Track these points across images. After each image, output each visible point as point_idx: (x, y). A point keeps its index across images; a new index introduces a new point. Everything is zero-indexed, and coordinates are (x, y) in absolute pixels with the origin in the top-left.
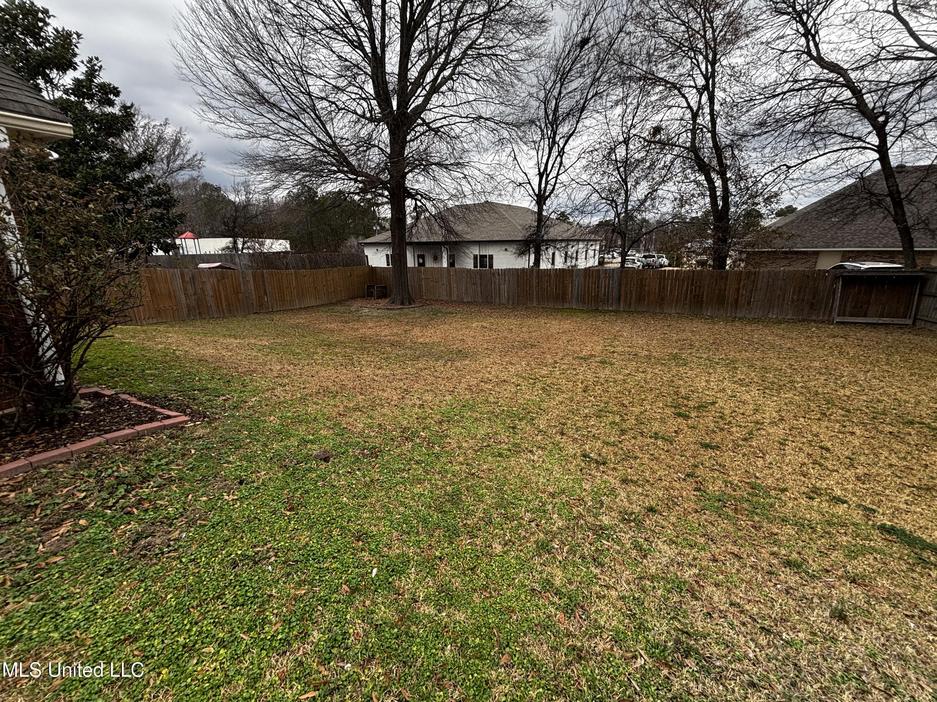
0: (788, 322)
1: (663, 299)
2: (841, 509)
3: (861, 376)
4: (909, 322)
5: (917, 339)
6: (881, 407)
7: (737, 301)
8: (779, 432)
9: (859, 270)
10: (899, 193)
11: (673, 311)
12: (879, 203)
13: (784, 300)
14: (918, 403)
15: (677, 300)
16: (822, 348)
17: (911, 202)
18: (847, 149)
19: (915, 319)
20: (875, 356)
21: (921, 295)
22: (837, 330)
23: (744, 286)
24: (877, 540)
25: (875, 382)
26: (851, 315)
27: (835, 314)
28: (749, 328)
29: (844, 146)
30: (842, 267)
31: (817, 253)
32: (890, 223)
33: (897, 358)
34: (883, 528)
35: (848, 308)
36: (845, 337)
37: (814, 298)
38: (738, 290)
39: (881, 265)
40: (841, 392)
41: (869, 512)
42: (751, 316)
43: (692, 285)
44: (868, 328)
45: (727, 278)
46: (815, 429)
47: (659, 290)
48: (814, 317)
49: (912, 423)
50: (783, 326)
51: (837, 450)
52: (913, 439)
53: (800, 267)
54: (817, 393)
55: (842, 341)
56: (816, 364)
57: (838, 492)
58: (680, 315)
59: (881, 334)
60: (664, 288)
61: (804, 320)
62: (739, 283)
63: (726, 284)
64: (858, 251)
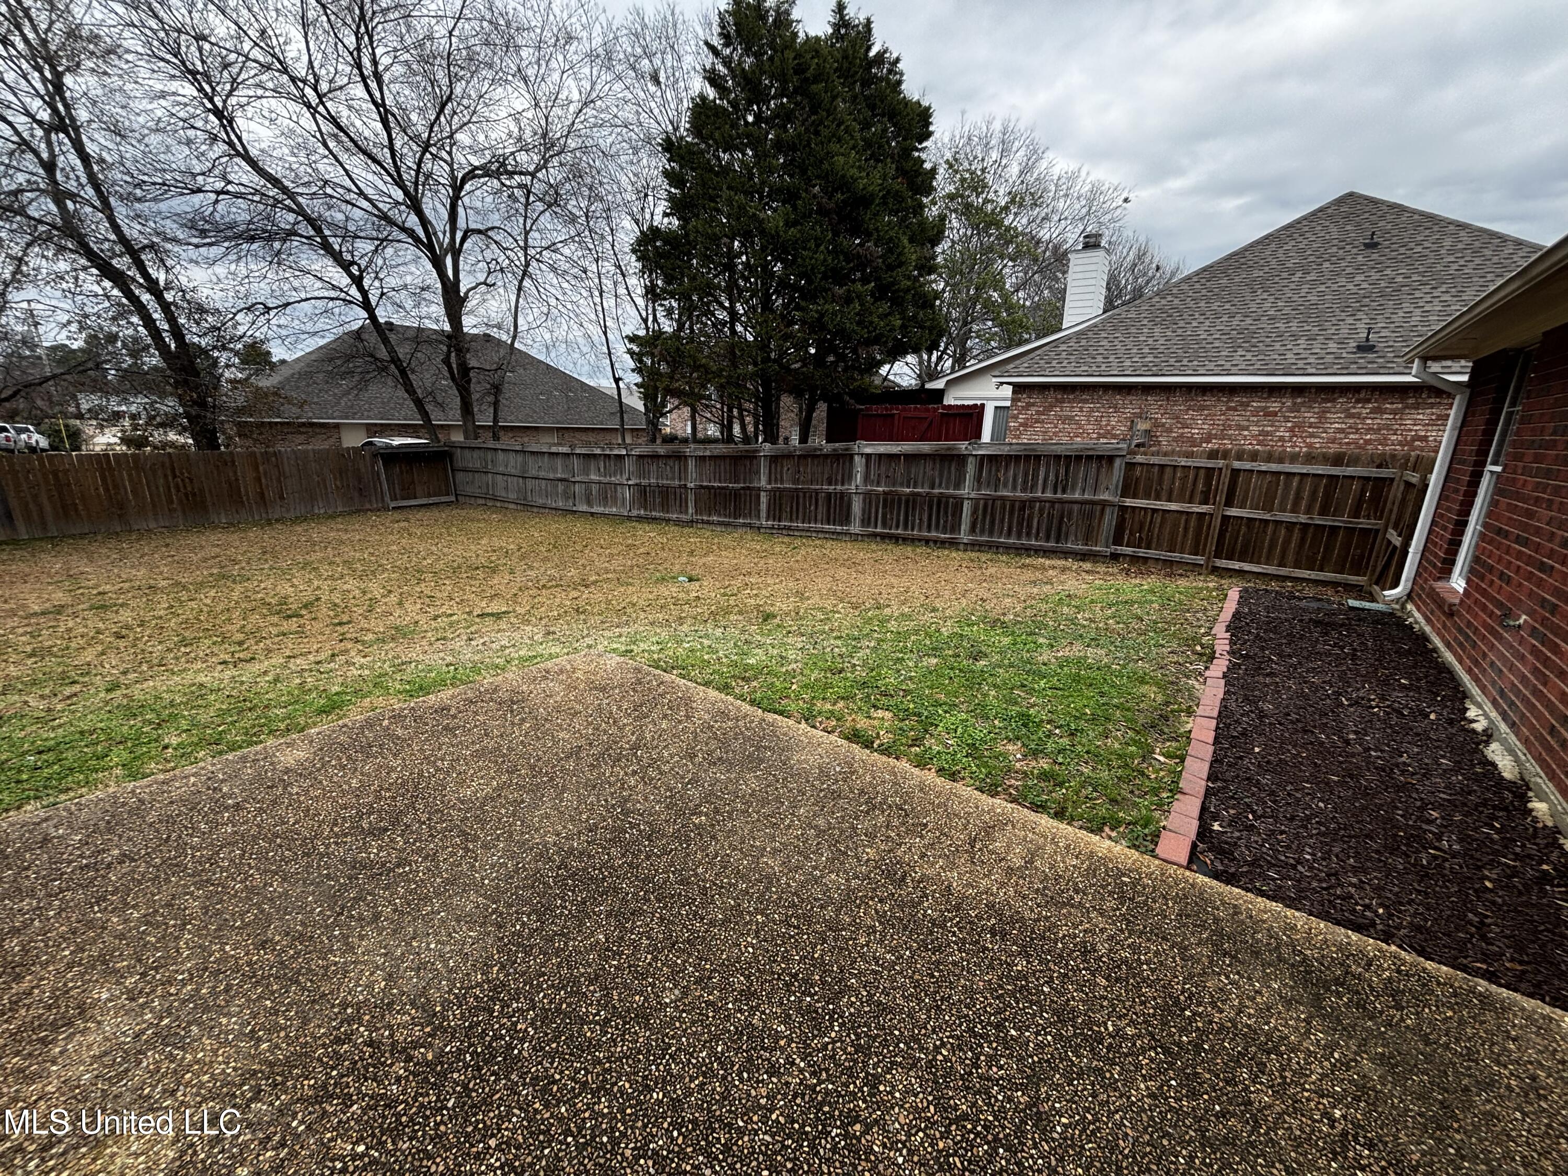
0: (341, 514)
1: (121, 506)
2: (455, 618)
3: (434, 548)
4: (453, 498)
5: (463, 513)
6: (455, 564)
7: (262, 495)
8: (394, 598)
9: (392, 447)
10: (399, 359)
11: (152, 525)
12: (385, 369)
13: (326, 488)
14: (478, 556)
15: (154, 506)
16: (392, 533)
17: (413, 372)
18: (332, 299)
19: (457, 495)
20: (438, 531)
21: (453, 470)
22: (397, 515)
23: (265, 473)
24: (477, 620)
25: (446, 550)
26: (403, 498)
27: (387, 498)
28: (299, 529)
29: (326, 294)
30: (371, 443)
31: (337, 426)
32: (401, 393)
33: (454, 529)
34: (478, 616)
35: (398, 491)
36: (407, 520)
37: (360, 482)
38: (258, 479)
39: (410, 441)
40: (425, 563)
41: (469, 613)
42: (292, 515)
43: (175, 476)
44: (424, 510)
45: (233, 462)
46: (418, 589)
47: (107, 490)
48: (368, 506)
49: (477, 568)
50: (340, 520)
51: (438, 595)
52: (482, 576)
53: (320, 444)
54: (407, 568)
55: (405, 524)
56: (395, 547)
57: (449, 612)
58: (172, 529)
59: (435, 513)
60: (116, 486)
61: (358, 511)
62: (256, 468)
63: (235, 473)
64: (382, 425)
